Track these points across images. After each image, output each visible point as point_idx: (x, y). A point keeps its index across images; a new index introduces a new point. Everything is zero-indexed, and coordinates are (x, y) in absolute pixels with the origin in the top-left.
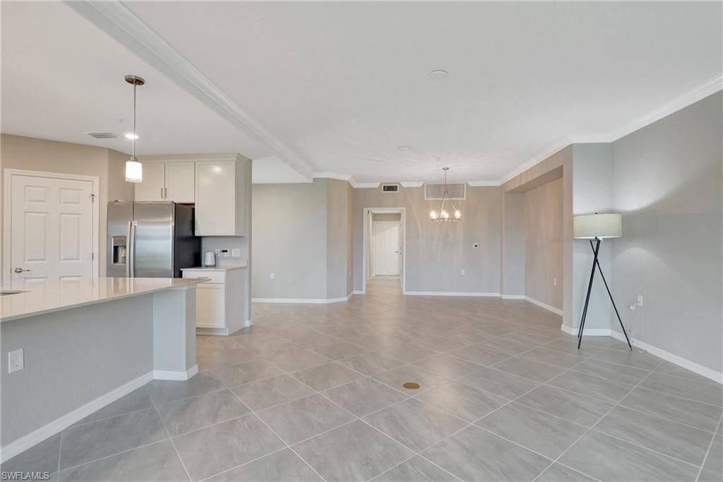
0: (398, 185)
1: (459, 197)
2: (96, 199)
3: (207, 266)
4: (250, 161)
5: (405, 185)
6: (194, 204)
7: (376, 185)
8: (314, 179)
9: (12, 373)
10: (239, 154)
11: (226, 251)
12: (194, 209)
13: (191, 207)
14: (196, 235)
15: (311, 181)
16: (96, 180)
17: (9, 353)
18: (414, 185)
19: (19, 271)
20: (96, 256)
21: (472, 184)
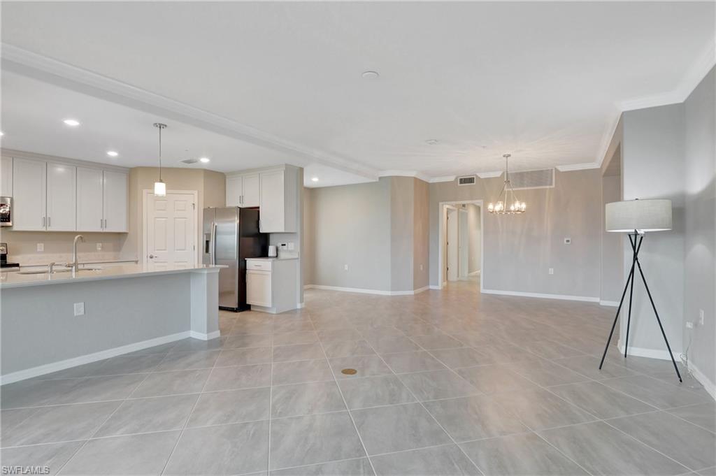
0: (475, 177)
1: (546, 185)
2: (196, 207)
3: (271, 257)
4: (301, 170)
5: (482, 176)
6: (259, 208)
7: (452, 179)
8: (380, 178)
9: (77, 316)
10: (286, 165)
11: (285, 245)
12: (259, 211)
13: (256, 211)
14: (261, 231)
15: (378, 180)
16: (196, 193)
17: (75, 305)
18: (492, 175)
19: (151, 257)
20: (196, 248)
21: (562, 169)
